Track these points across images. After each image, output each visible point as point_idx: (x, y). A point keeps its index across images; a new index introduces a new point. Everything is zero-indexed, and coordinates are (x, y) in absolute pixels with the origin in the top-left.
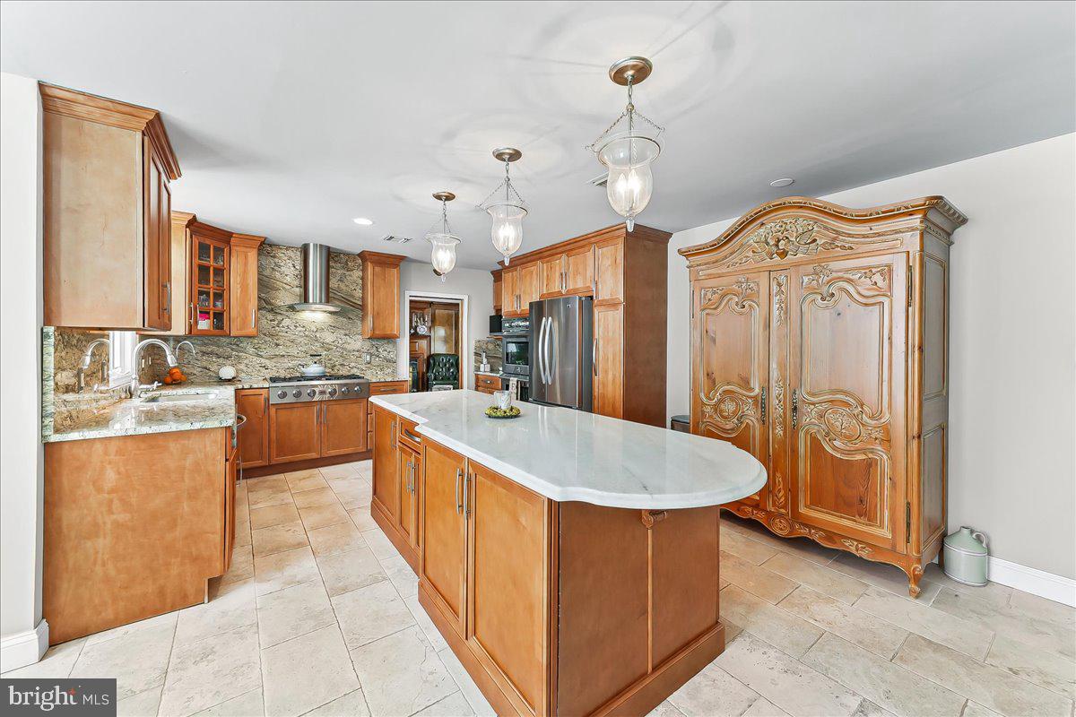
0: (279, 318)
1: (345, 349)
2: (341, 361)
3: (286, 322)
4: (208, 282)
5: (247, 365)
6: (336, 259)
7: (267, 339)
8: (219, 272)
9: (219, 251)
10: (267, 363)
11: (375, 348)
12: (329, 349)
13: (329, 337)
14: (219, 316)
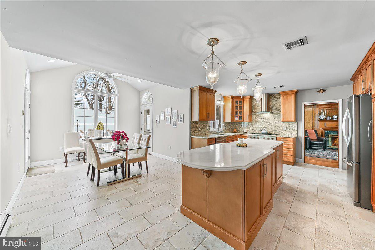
0: (257, 116)
1: (277, 125)
2: (275, 129)
3: (259, 117)
4: (238, 109)
5: (250, 129)
6: (273, 96)
7: (254, 122)
8: (241, 106)
9: (241, 102)
10: (254, 129)
11: (288, 125)
12: (271, 125)
13: (271, 121)
14: (240, 117)
